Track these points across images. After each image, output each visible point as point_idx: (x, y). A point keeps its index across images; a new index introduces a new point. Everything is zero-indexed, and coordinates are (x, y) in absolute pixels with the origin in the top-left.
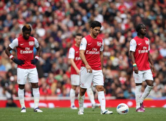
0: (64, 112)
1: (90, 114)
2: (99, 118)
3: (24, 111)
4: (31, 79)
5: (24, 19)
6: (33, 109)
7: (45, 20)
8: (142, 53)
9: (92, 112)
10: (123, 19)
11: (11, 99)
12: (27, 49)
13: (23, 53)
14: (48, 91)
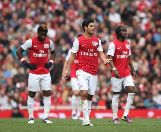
0: (76, 123)
1: (105, 125)
2: (116, 130)
3: (31, 122)
4: (43, 87)
5: (32, 18)
6: (42, 119)
7: (55, 19)
8: (123, 58)
9: (108, 123)
10: (141, 19)
11: (17, 108)
12: (41, 52)
13: (37, 56)
14: (58, 100)
